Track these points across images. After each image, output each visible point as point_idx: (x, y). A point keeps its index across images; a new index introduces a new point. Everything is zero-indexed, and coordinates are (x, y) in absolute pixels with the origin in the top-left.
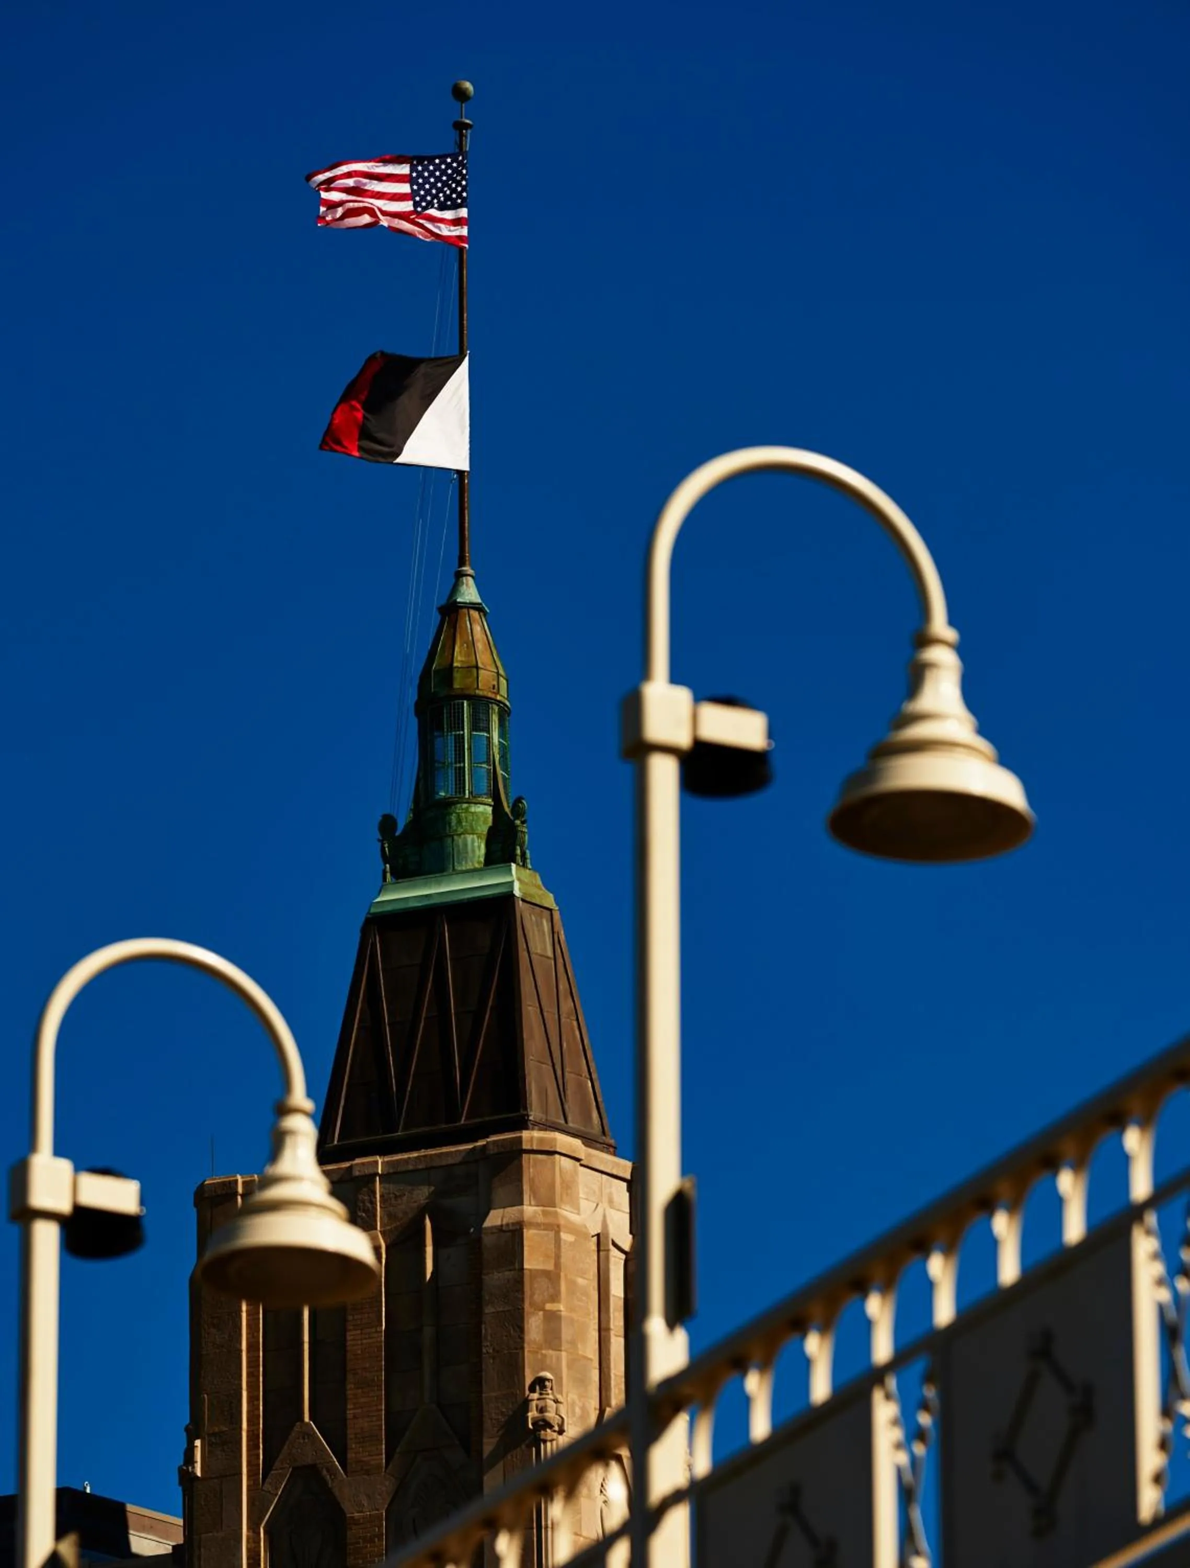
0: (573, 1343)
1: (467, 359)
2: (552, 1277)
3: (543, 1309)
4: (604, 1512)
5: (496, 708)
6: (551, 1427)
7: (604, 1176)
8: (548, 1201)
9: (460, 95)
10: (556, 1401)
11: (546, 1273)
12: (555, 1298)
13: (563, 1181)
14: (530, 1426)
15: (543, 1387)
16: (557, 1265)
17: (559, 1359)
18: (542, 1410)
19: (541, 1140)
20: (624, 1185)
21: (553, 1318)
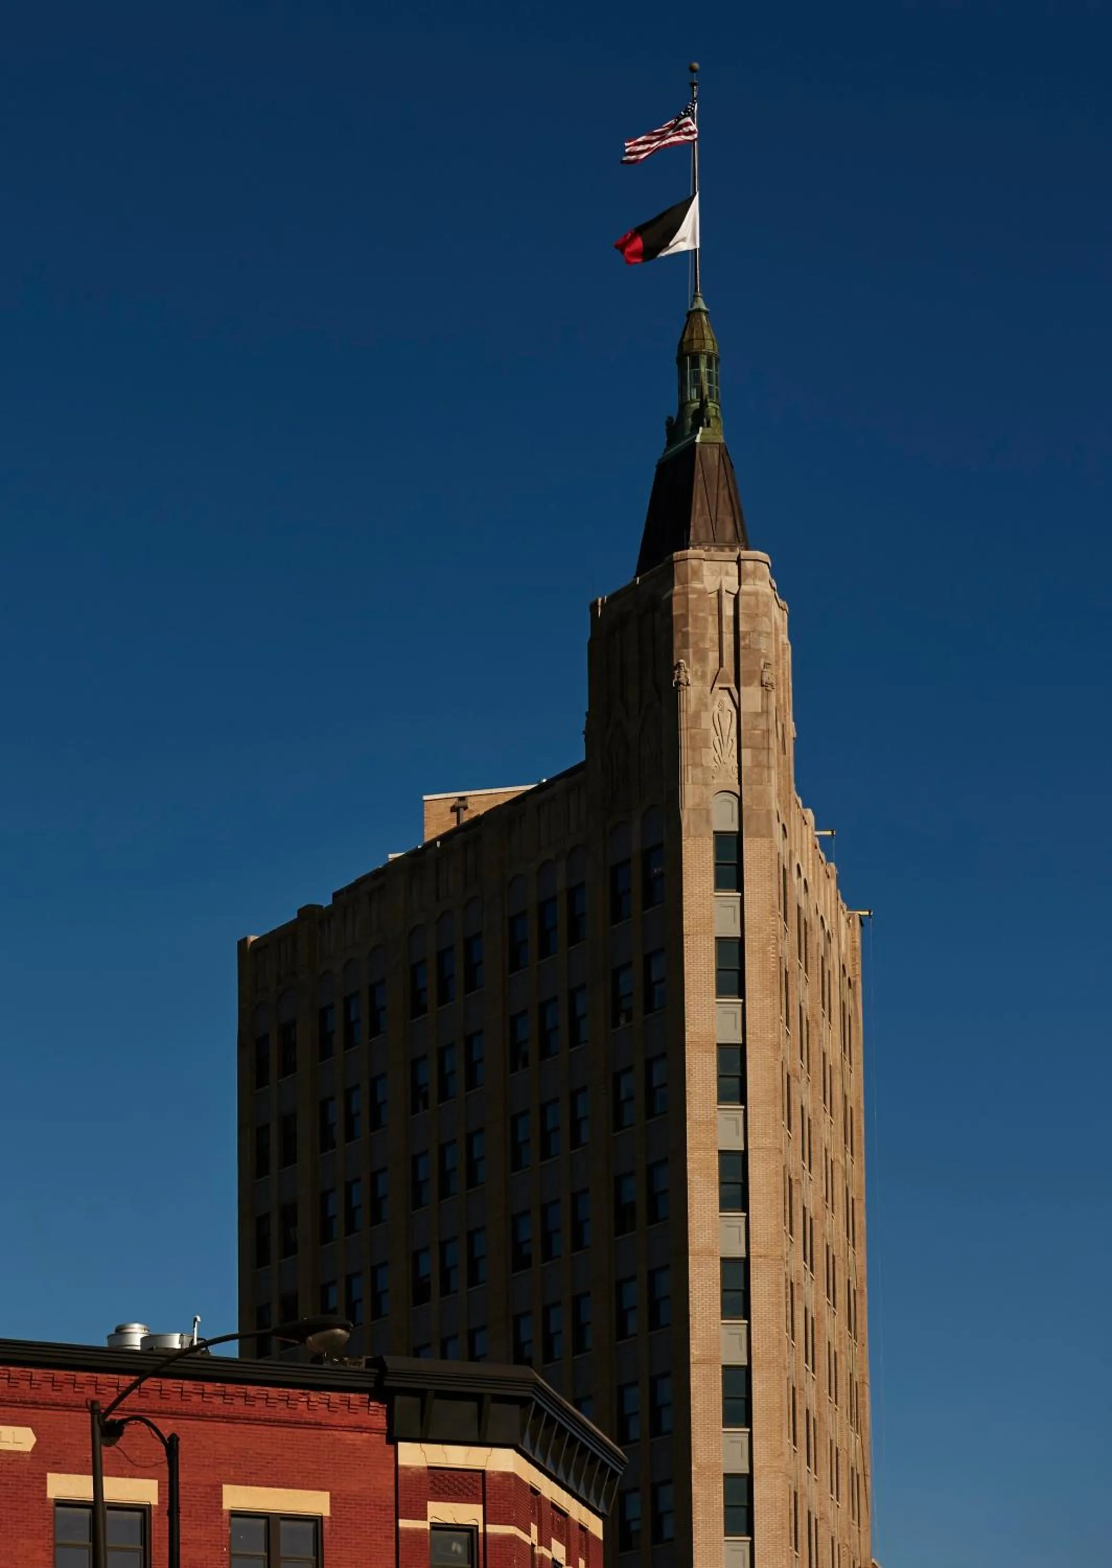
0: (696, 643)
1: (697, 198)
2: (685, 617)
3: (681, 631)
4: (720, 715)
5: (705, 357)
6: (683, 684)
7: (722, 563)
8: (685, 582)
9: (692, 70)
10: (686, 672)
11: (682, 615)
12: (686, 625)
13: (692, 569)
14: (674, 685)
15: (680, 667)
16: (687, 610)
17: (688, 652)
18: (679, 677)
19: (681, 555)
20: (735, 563)
21: (686, 634)
